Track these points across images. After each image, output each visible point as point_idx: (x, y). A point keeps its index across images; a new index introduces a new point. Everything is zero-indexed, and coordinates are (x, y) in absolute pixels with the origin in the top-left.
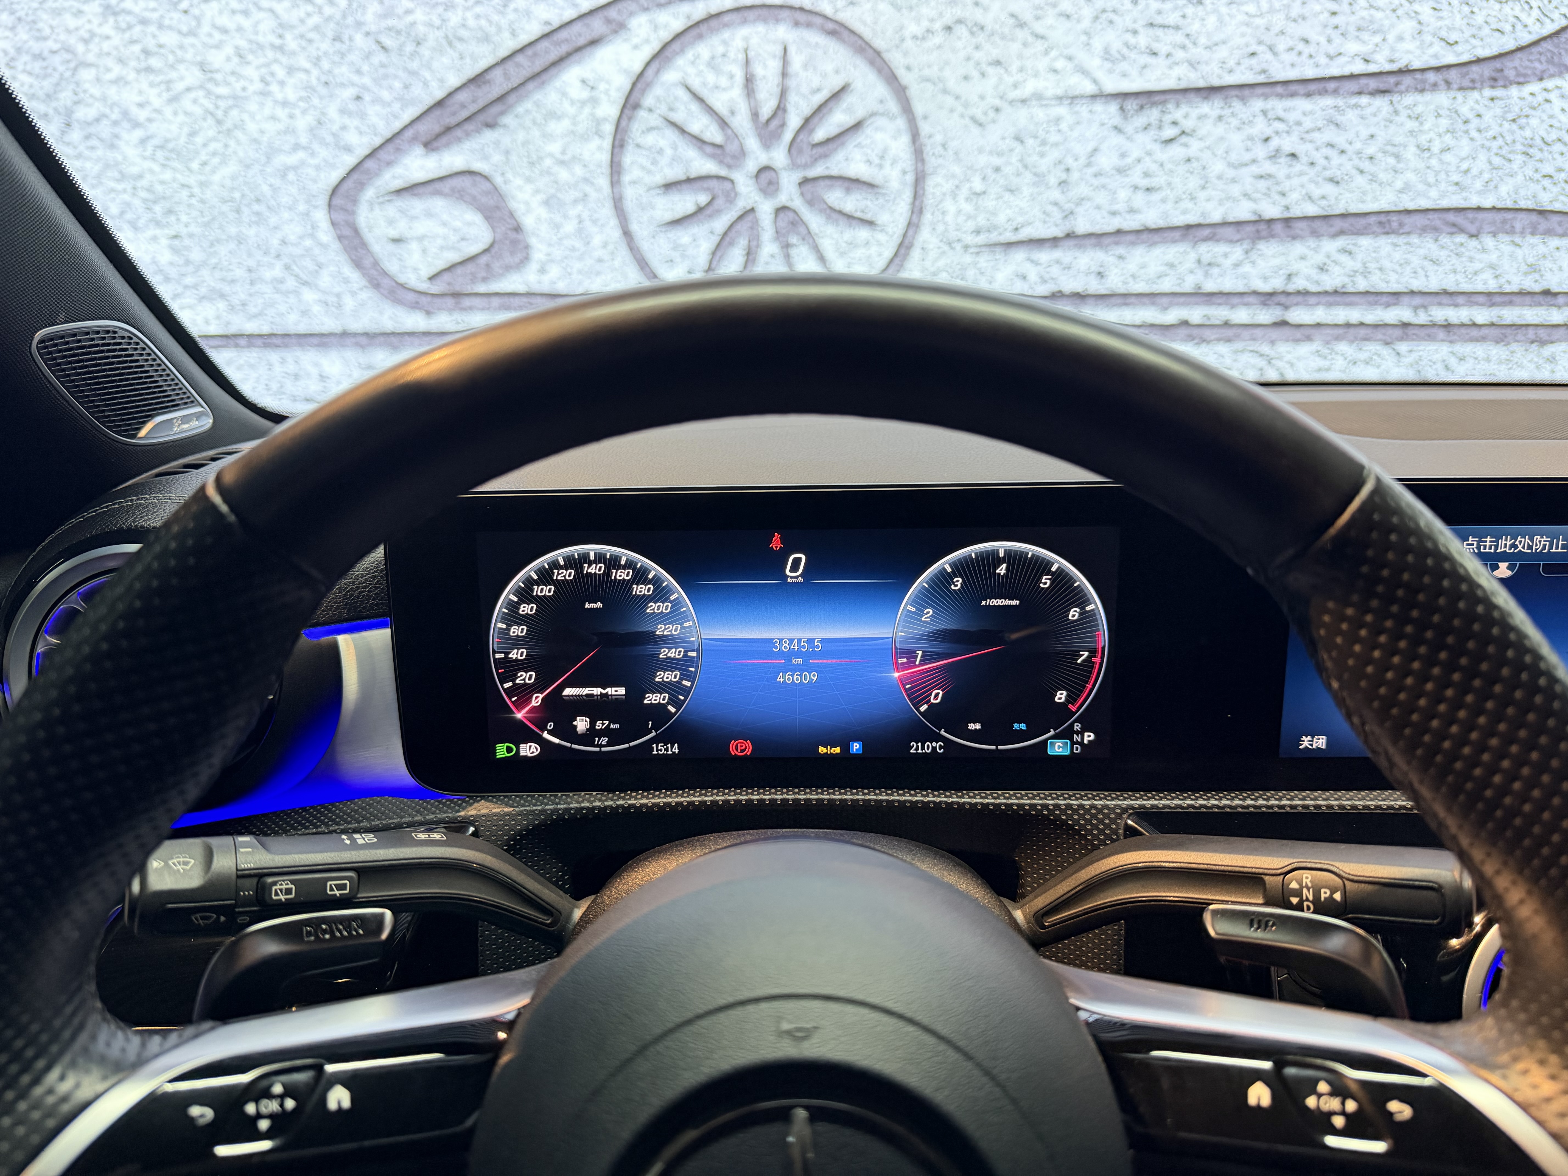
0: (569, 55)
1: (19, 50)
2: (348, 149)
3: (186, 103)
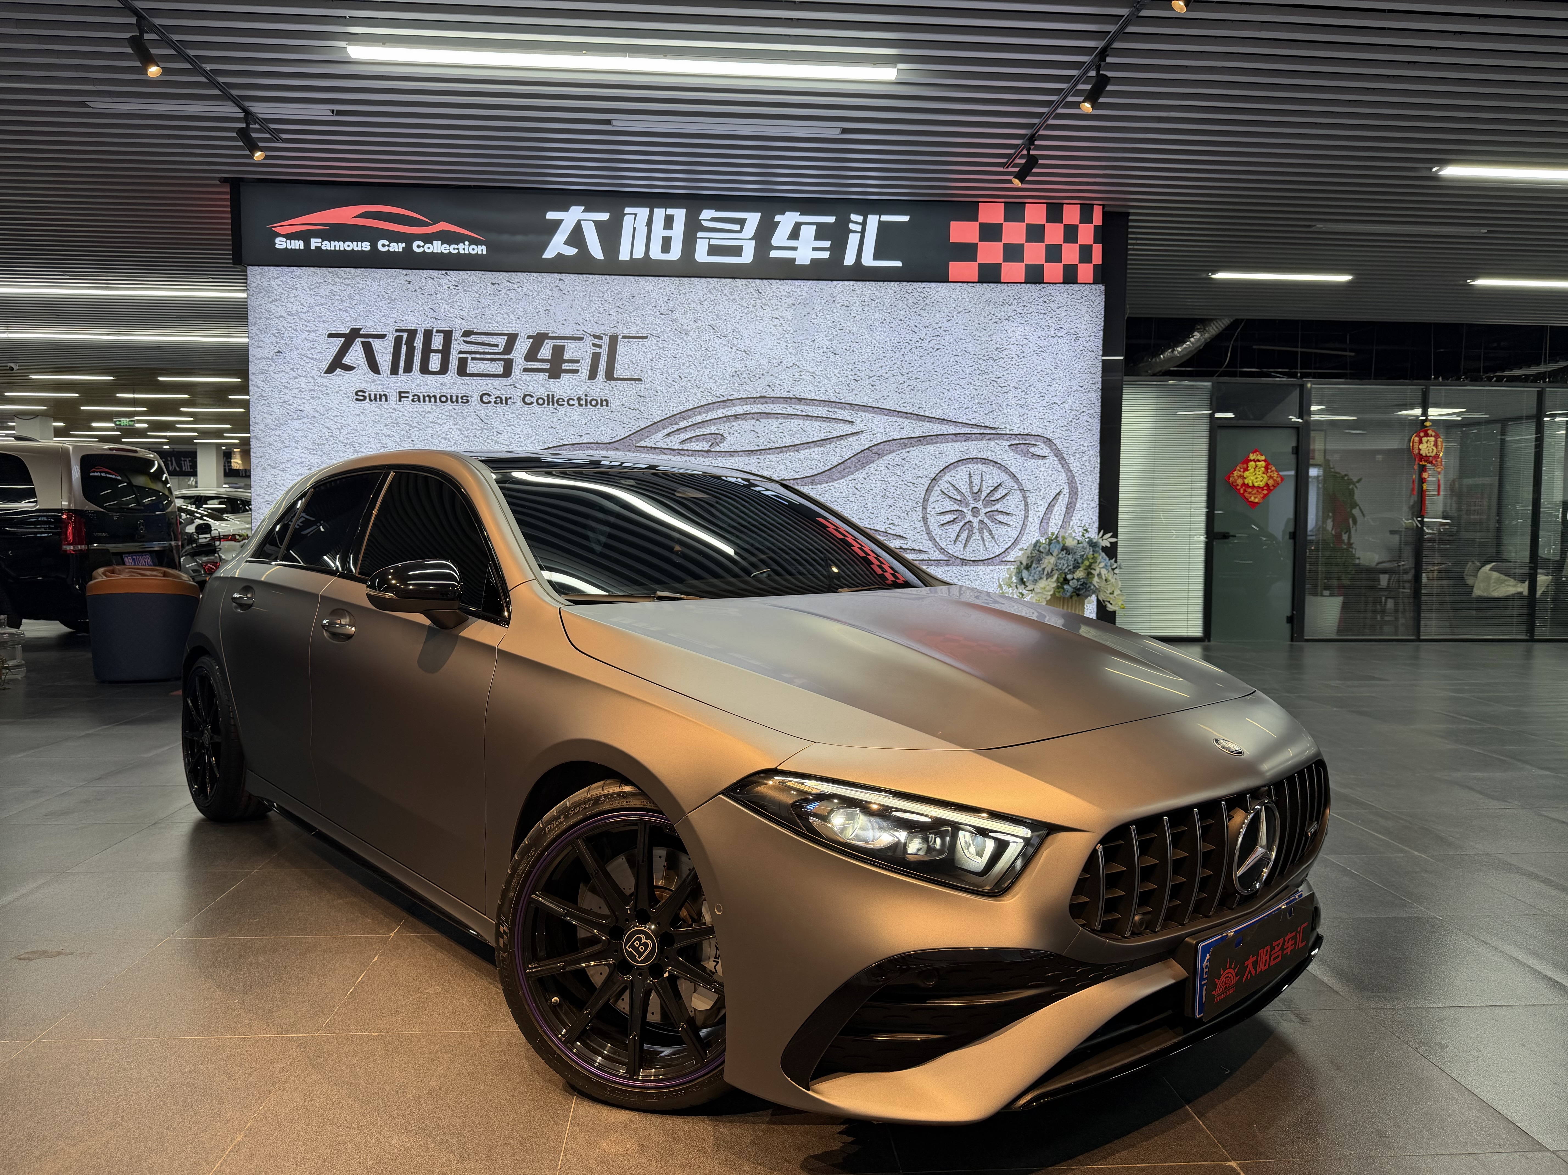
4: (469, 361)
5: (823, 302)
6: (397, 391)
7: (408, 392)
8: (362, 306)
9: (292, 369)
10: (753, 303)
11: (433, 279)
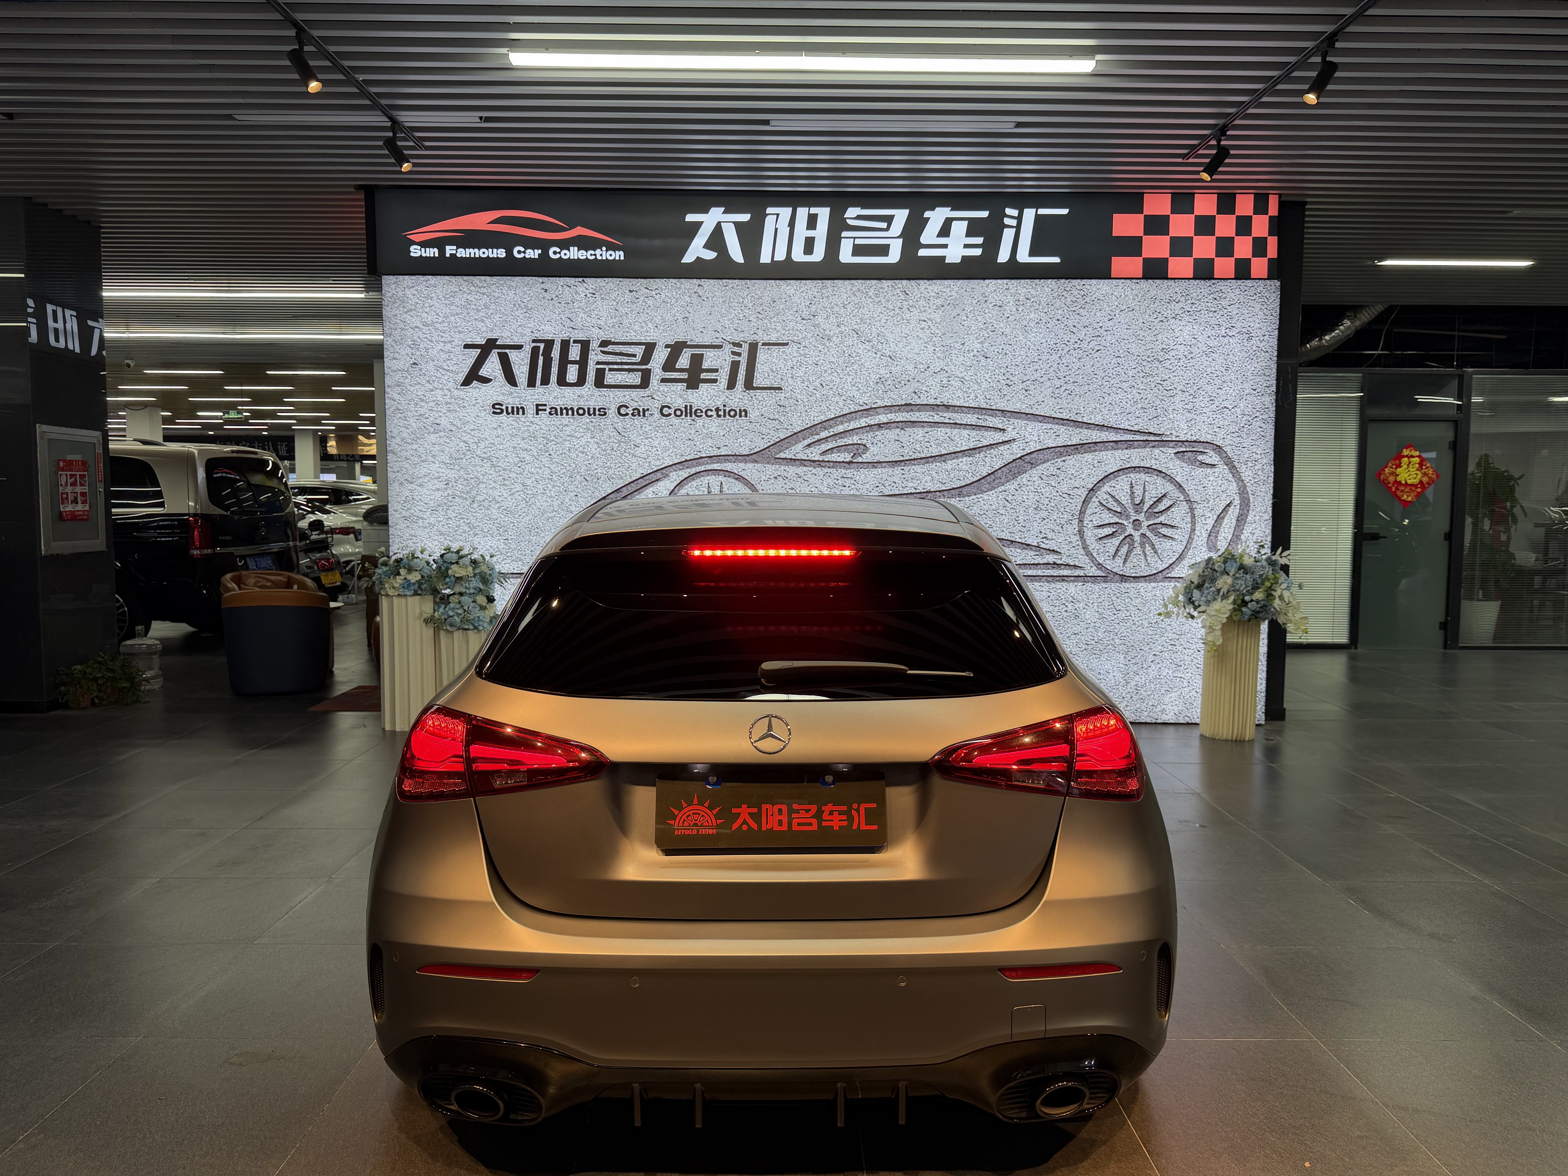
0: (649, 484)
1: (459, 477)
2: (572, 512)
3: (516, 496)
4: (607, 372)
5: (974, 302)
6: (535, 403)
7: (545, 405)
8: (498, 316)
9: (428, 382)
10: (899, 305)
11: (570, 287)
